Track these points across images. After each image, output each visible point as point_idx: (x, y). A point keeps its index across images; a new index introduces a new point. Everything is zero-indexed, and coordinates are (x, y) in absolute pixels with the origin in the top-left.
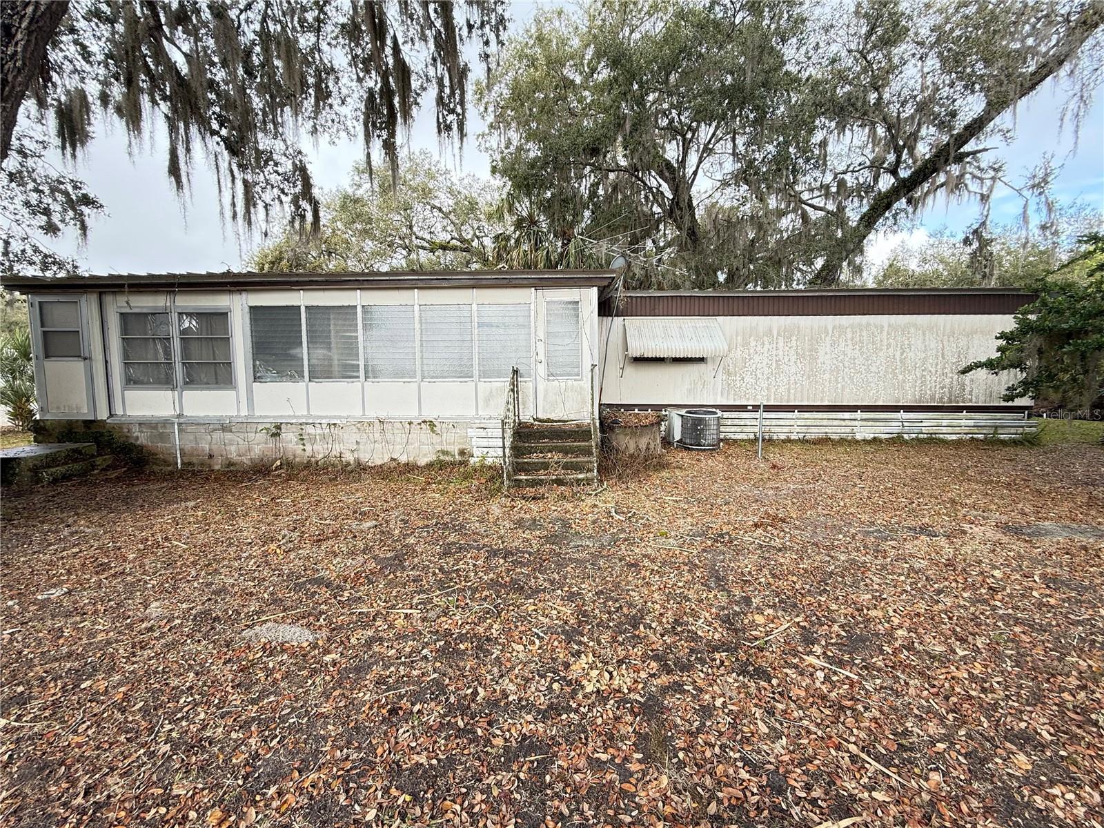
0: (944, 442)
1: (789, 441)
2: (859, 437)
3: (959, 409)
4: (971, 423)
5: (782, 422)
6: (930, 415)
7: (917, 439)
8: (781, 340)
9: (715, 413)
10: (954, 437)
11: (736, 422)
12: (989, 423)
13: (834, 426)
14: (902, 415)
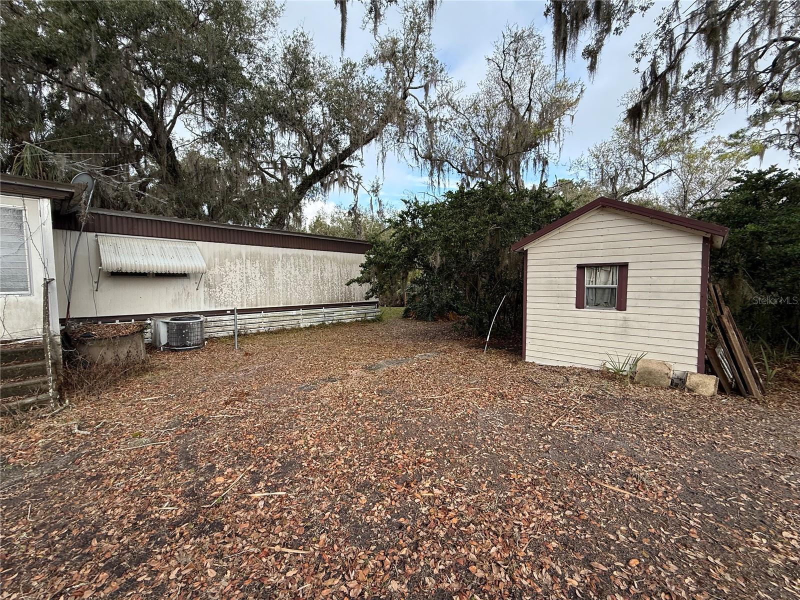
0: (344, 324)
1: (259, 333)
2: (302, 326)
3: (349, 305)
4: (355, 312)
5: (253, 321)
6: (337, 309)
7: (332, 323)
8: (249, 263)
9: (199, 318)
10: (349, 321)
11: (219, 323)
12: (363, 311)
13: (286, 320)
14: (324, 310)
